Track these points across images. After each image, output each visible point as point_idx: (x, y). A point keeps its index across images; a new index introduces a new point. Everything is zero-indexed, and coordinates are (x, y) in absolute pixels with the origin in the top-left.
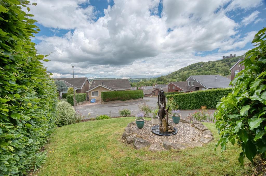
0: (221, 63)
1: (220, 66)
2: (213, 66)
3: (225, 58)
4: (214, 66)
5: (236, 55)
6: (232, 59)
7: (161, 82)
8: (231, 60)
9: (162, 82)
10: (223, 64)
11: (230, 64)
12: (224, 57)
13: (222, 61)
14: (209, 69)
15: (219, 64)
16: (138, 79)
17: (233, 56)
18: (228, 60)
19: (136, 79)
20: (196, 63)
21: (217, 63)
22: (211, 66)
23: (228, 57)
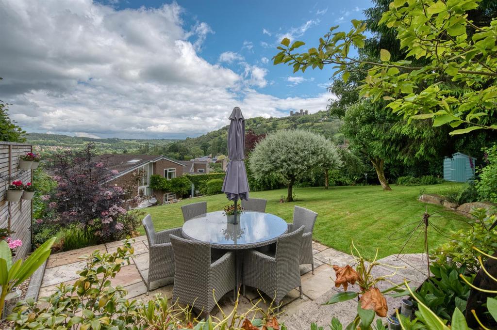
0: (286, 123)
2: (274, 127)
4: (276, 127)
6: (302, 117)
7: (175, 155)
8: (299, 119)
9: (178, 154)
10: (288, 125)
11: (295, 125)
12: (292, 112)
13: (288, 120)
15: (283, 125)
16: (134, 142)
17: (304, 113)
18: (296, 119)
19: (130, 140)
20: (251, 119)
21: (280, 123)
22: (271, 127)
23: (297, 113)
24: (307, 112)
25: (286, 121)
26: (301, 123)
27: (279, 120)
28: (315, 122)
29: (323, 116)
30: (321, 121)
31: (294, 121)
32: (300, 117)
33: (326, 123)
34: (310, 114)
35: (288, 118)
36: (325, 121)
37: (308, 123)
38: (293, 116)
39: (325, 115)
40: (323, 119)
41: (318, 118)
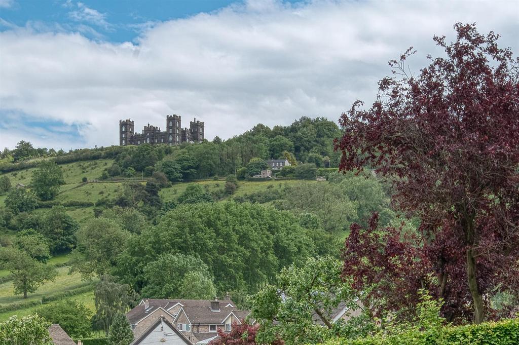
0: (104, 178)
1: (95, 198)
2: (43, 197)
3: (135, 139)
4: (53, 195)
5: (202, 125)
8: (166, 159)
10: (114, 188)
11: (152, 190)
12: (126, 126)
13: (110, 163)
14: (14, 221)
15: (87, 187)
21: (71, 175)
22: (30, 195)
23: (151, 132)
24: (197, 127)
25: (103, 166)
26: (175, 181)
27: (63, 159)
28: (242, 177)
29: (275, 153)
30: (268, 173)
31: (139, 169)
32: (168, 152)
33: (293, 183)
34: (217, 140)
35: (111, 153)
36: (285, 174)
37: (211, 182)
38: (134, 147)
39: (282, 147)
40: (275, 165)
41: (255, 160)
